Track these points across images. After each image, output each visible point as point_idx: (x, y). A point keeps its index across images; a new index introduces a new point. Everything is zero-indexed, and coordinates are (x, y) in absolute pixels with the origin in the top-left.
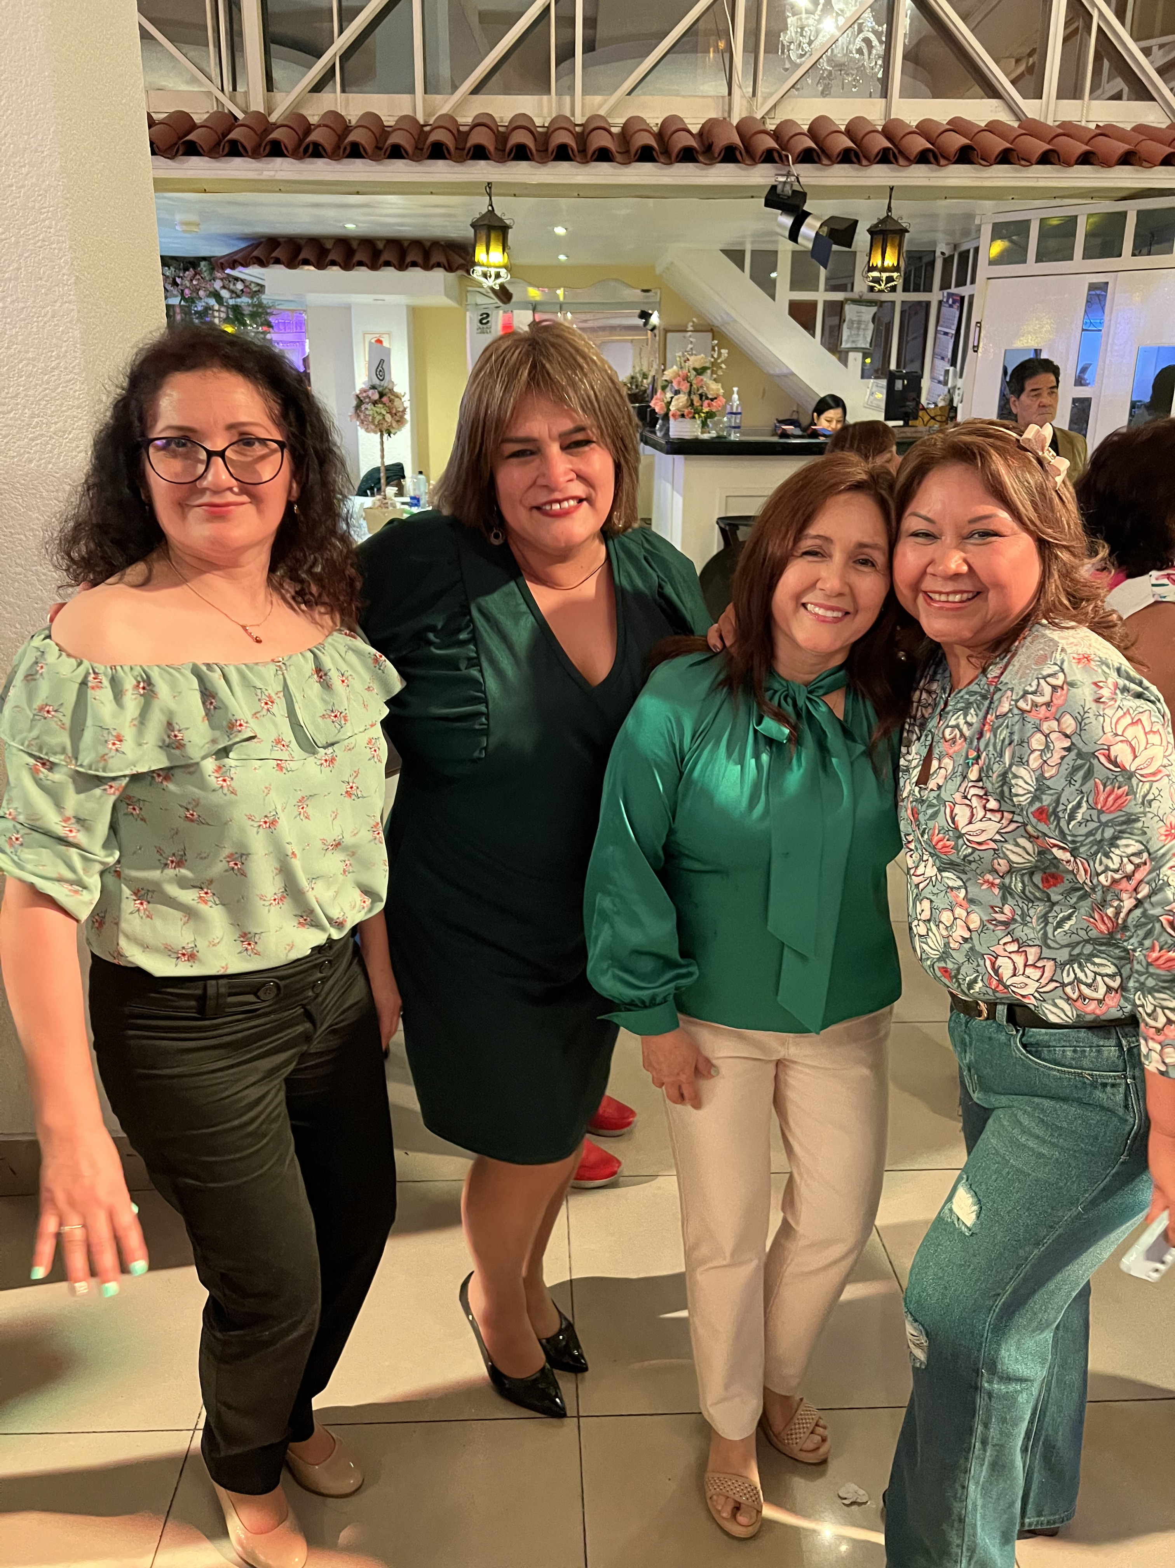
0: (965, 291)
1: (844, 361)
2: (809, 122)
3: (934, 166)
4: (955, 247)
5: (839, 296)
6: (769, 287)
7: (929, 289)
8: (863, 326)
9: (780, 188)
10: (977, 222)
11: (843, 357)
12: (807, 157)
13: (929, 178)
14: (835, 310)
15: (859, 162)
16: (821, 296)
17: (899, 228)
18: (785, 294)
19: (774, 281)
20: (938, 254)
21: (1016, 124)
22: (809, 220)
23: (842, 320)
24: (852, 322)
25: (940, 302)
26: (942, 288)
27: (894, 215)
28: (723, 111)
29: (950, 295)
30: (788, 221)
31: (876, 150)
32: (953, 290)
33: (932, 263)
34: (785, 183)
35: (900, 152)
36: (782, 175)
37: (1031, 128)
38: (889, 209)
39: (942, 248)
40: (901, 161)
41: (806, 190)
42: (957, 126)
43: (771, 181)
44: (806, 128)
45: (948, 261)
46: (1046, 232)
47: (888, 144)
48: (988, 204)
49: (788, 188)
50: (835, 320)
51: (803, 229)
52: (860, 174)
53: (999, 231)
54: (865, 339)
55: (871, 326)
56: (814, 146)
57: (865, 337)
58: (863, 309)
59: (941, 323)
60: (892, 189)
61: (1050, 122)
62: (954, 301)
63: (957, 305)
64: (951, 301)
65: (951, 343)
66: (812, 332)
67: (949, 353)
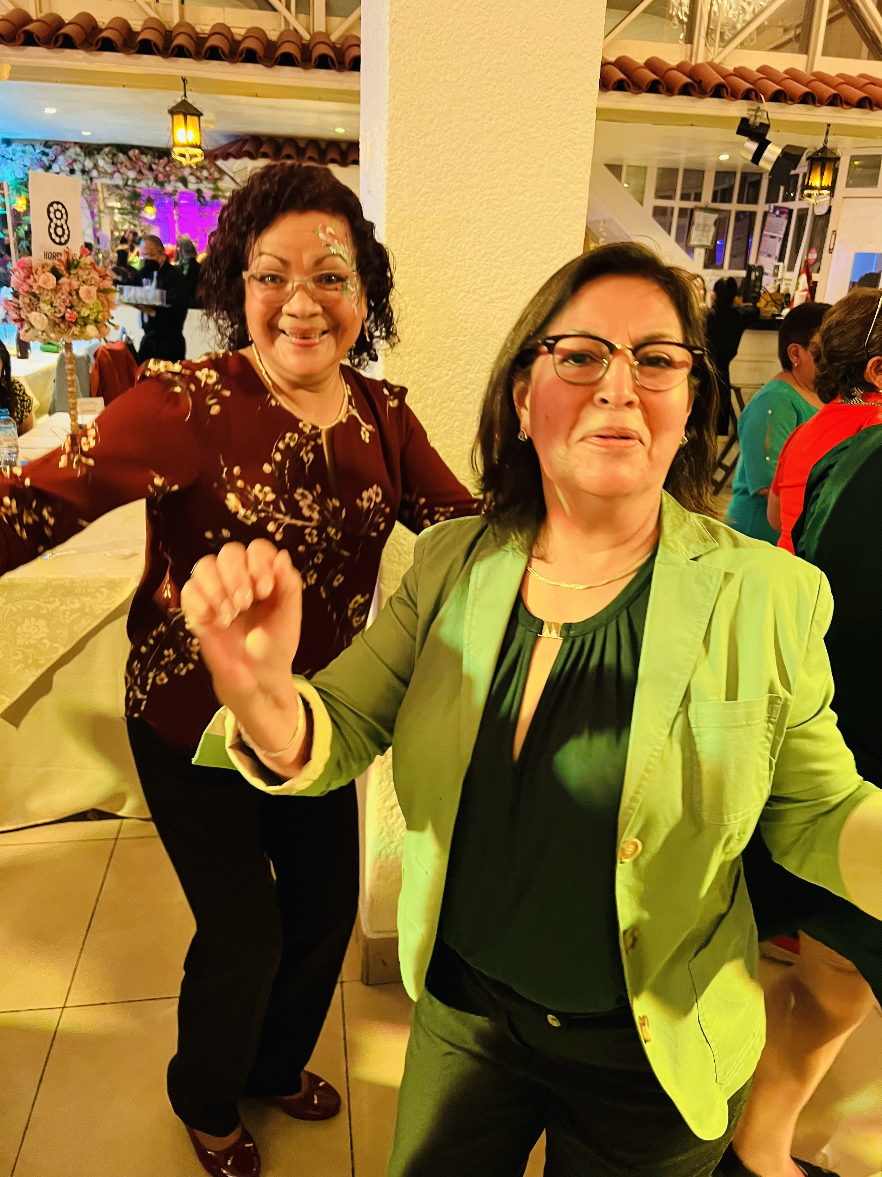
1: (691, 254)
5: (689, 204)
8: (707, 229)
9: (750, 120)
11: (690, 249)
13: (860, 119)
14: (687, 215)
16: (677, 204)
17: (834, 156)
18: (651, 201)
22: (770, 147)
23: (691, 223)
24: (699, 225)
25: (766, 214)
26: (768, 201)
27: (829, 146)
28: (686, 56)
29: (777, 208)
30: (753, 146)
31: (827, 96)
32: (780, 204)
33: (757, 182)
34: (755, 117)
35: (843, 97)
36: (755, 110)
38: (826, 142)
40: (845, 105)
41: (771, 123)
43: (745, 115)
49: (757, 121)
50: (687, 223)
51: (766, 154)
52: (812, 113)
54: (708, 239)
55: (713, 229)
57: (708, 237)
58: (708, 215)
59: (766, 228)
60: (829, 125)
62: (782, 213)
63: (784, 216)
64: (778, 212)
65: (779, 244)
66: (669, 233)
67: (777, 253)
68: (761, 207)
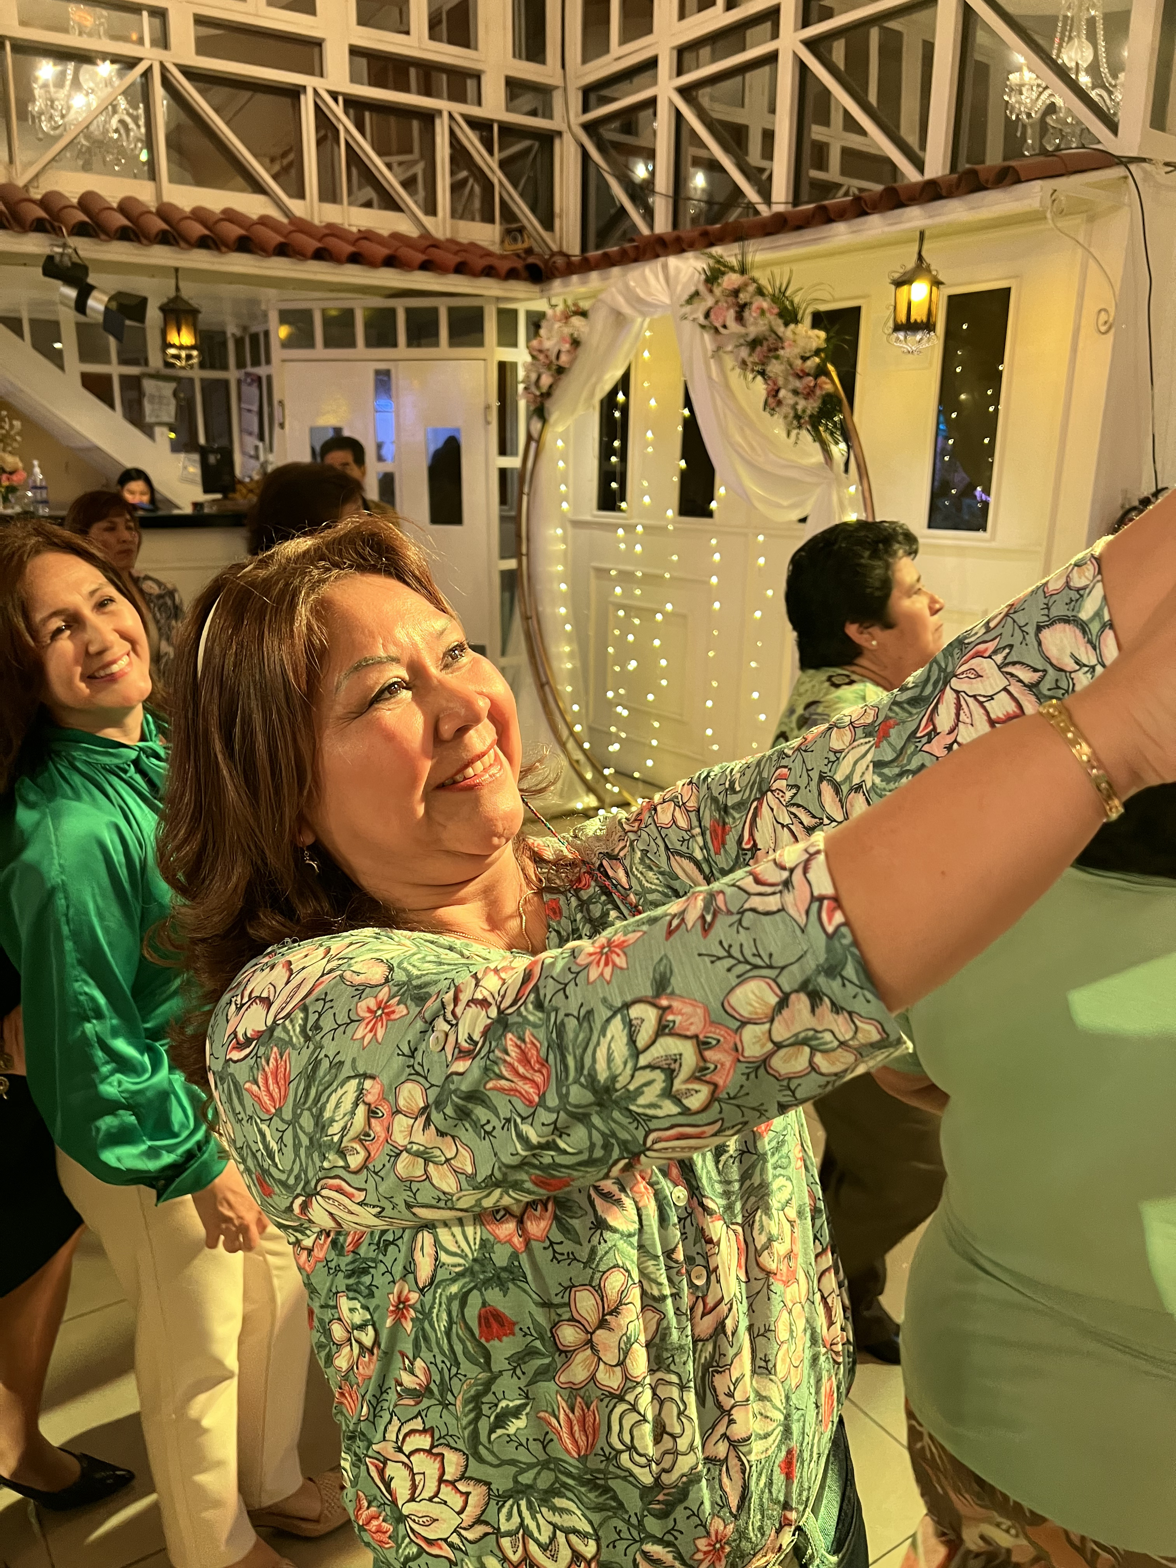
0: (262, 371)
1: (151, 435)
2: (78, 196)
3: (215, 253)
4: (245, 329)
5: (134, 370)
6: (57, 358)
7: (225, 367)
8: (164, 402)
9: (57, 259)
10: (263, 307)
11: (148, 430)
12: (81, 230)
13: (213, 263)
14: (132, 384)
15: (140, 242)
16: (115, 370)
17: (190, 308)
18: (75, 366)
19: (60, 351)
20: (229, 335)
21: (285, 221)
23: (141, 394)
24: (152, 396)
25: (239, 382)
26: (238, 367)
27: (183, 295)
29: (248, 374)
30: (72, 293)
32: (250, 369)
33: (224, 344)
34: (62, 255)
35: (180, 235)
36: (58, 246)
37: (300, 226)
38: (178, 289)
39: (232, 330)
40: (182, 244)
41: (87, 263)
42: (230, 215)
43: (46, 251)
44: (75, 201)
45: (239, 342)
46: (328, 322)
47: (165, 226)
48: (272, 293)
49: (66, 259)
50: (133, 394)
51: (91, 302)
52: (141, 253)
53: (285, 317)
54: (169, 413)
55: (173, 402)
56: (86, 219)
57: (168, 411)
58: (161, 384)
59: (242, 400)
60: (177, 270)
61: (316, 222)
62: (253, 380)
63: (255, 385)
64: (249, 380)
65: (255, 420)
66: (112, 406)
67: (256, 429)
68: (232, 375)
